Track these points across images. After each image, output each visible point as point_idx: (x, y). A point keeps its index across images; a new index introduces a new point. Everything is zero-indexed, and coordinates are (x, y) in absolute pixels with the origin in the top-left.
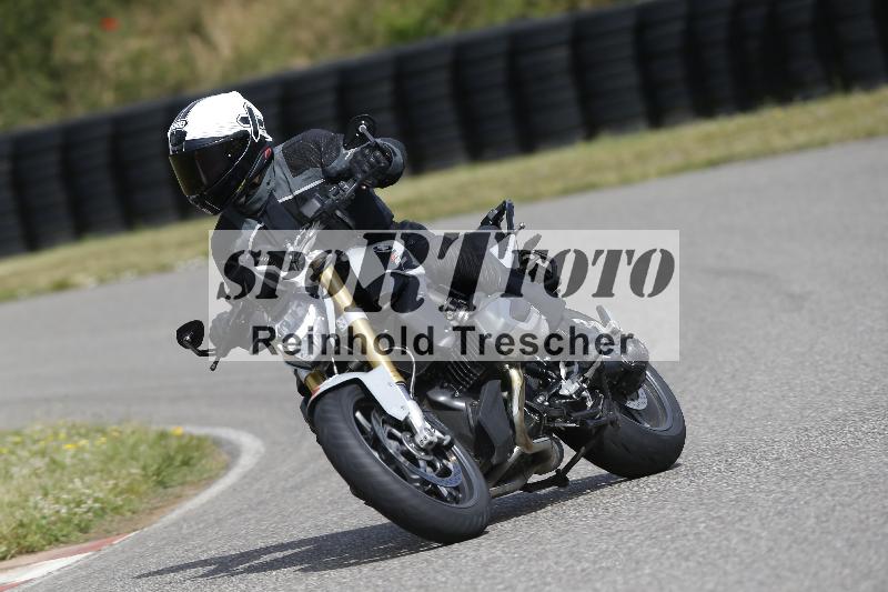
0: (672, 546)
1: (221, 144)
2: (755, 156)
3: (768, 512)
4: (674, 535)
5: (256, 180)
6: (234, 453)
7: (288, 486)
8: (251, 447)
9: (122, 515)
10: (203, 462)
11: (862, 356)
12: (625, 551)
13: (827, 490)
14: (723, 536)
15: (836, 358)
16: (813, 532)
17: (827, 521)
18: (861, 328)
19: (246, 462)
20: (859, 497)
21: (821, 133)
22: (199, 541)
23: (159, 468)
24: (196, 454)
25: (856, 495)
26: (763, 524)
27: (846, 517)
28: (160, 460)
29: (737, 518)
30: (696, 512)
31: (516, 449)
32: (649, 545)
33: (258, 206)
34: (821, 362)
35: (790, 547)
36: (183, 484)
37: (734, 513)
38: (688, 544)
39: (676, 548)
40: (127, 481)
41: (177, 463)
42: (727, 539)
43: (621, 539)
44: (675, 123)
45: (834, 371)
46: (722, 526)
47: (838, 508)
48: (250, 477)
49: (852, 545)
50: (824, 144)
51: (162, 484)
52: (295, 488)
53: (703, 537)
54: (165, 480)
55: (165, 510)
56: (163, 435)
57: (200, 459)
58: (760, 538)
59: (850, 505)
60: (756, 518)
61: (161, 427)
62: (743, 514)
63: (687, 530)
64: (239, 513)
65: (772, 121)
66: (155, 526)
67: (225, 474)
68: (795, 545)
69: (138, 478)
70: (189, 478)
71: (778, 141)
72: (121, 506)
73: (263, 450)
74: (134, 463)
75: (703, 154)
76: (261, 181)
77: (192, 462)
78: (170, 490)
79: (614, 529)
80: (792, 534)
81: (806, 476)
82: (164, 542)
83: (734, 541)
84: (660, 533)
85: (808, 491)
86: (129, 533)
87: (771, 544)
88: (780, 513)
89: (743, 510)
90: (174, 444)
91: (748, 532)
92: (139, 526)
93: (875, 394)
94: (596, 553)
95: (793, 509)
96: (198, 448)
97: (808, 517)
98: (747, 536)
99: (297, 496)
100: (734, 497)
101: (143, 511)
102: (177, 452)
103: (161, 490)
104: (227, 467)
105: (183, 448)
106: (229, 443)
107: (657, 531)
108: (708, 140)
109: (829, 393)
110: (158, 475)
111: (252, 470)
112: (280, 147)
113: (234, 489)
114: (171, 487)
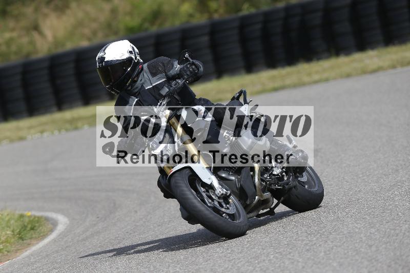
0: (259, 266)
1: (120, 63)
2: (295, 86)
3: (302, 250)
4: (259, 261)
5: (136, 79)
6: (55, 224)
7: (80, 239)
8: (63, 221)
9: (3, 253)
10: (41, 228)
11: (346, 178)
12: (236, 268)
13: (329, 239)
14: (281, 261)
15: (333, 178)
16: (323, 259)
17: (330, 254)
18: (345, 165)
19: (60, 228)
20: (344, 242)
21: (325, 75)
22: (38, 265)
23: (19, 231)
24: (37, 225)
25: (343, 242)
26: (300, 255)
27: (338, 252)
28: (20, 228)
29: (288, 253)
30: (269, 250)
31: (257, 197)
32: (247, 266)
33: (136, 90)
34: (327, 181)
35: (312, 266)
36: (31, 238)
37: (287, 250)
38: (265, 265)
39: (260, 267)
40: (5, 237)
41: (28, 229)
42: (283, 262)
43: (234, 262)
44: (258, 71)
45: (331, 185)
46: (281, 256)
47: (335, 248)
48: (63, 235)
49: (341, 265)
50: (327, 80)
51: (21, 238)
52: (83, 240)
53: (273, 262)
54: (23, 237)
55: (23, 250)
56: (22, 216)
57: (39, 227)
58: (298, 262)
59: (340, 246)
60: (297, 252)
61: (21, 212)
62: (291, 251)
63: (265, 258)
64: (57, 252)
65: (303, 70)
66: (18, 258)
67: (51, 234)
68: (314, 265)
69: (10, 235)
70: (34, 236)
71: (306, 79)
72: (3, 249)
73: (68, 222)
74: (8, 229)
75: (271, 85)
76: (138, 79)
77: (35, 228)
78: (25, 241)
79: (231, 258)
80: (313, 260)
81: (319, 233)
82: (22, 265)
83: (287, 263)
84: (253, 260)
85: (320, 240)
86: (6, 261)
87: (304, 265)
88: (308, 250)
89: (291, 249)
90: (27, 220)
91: (293, 259)
92: (11, 258)
93: (351, 195)
94: (223, 269)
95: (314, 248)
96: (38, 222)
97: (321, 252)
98: (293, 261)
99: (84, 244)
100: (286, 243)
101: (13, 251)
102: (28, 224)
103: (21, 241)
104: (52, 231)
105: (31, 222)
106: (52, 219)
107: (251, 258)
108: (273, 78)
109: (330, 195)
110: (19, 234)
111: (63, 232)
112: (146, 64)
113: (54, 241)
114: (26, 240)
